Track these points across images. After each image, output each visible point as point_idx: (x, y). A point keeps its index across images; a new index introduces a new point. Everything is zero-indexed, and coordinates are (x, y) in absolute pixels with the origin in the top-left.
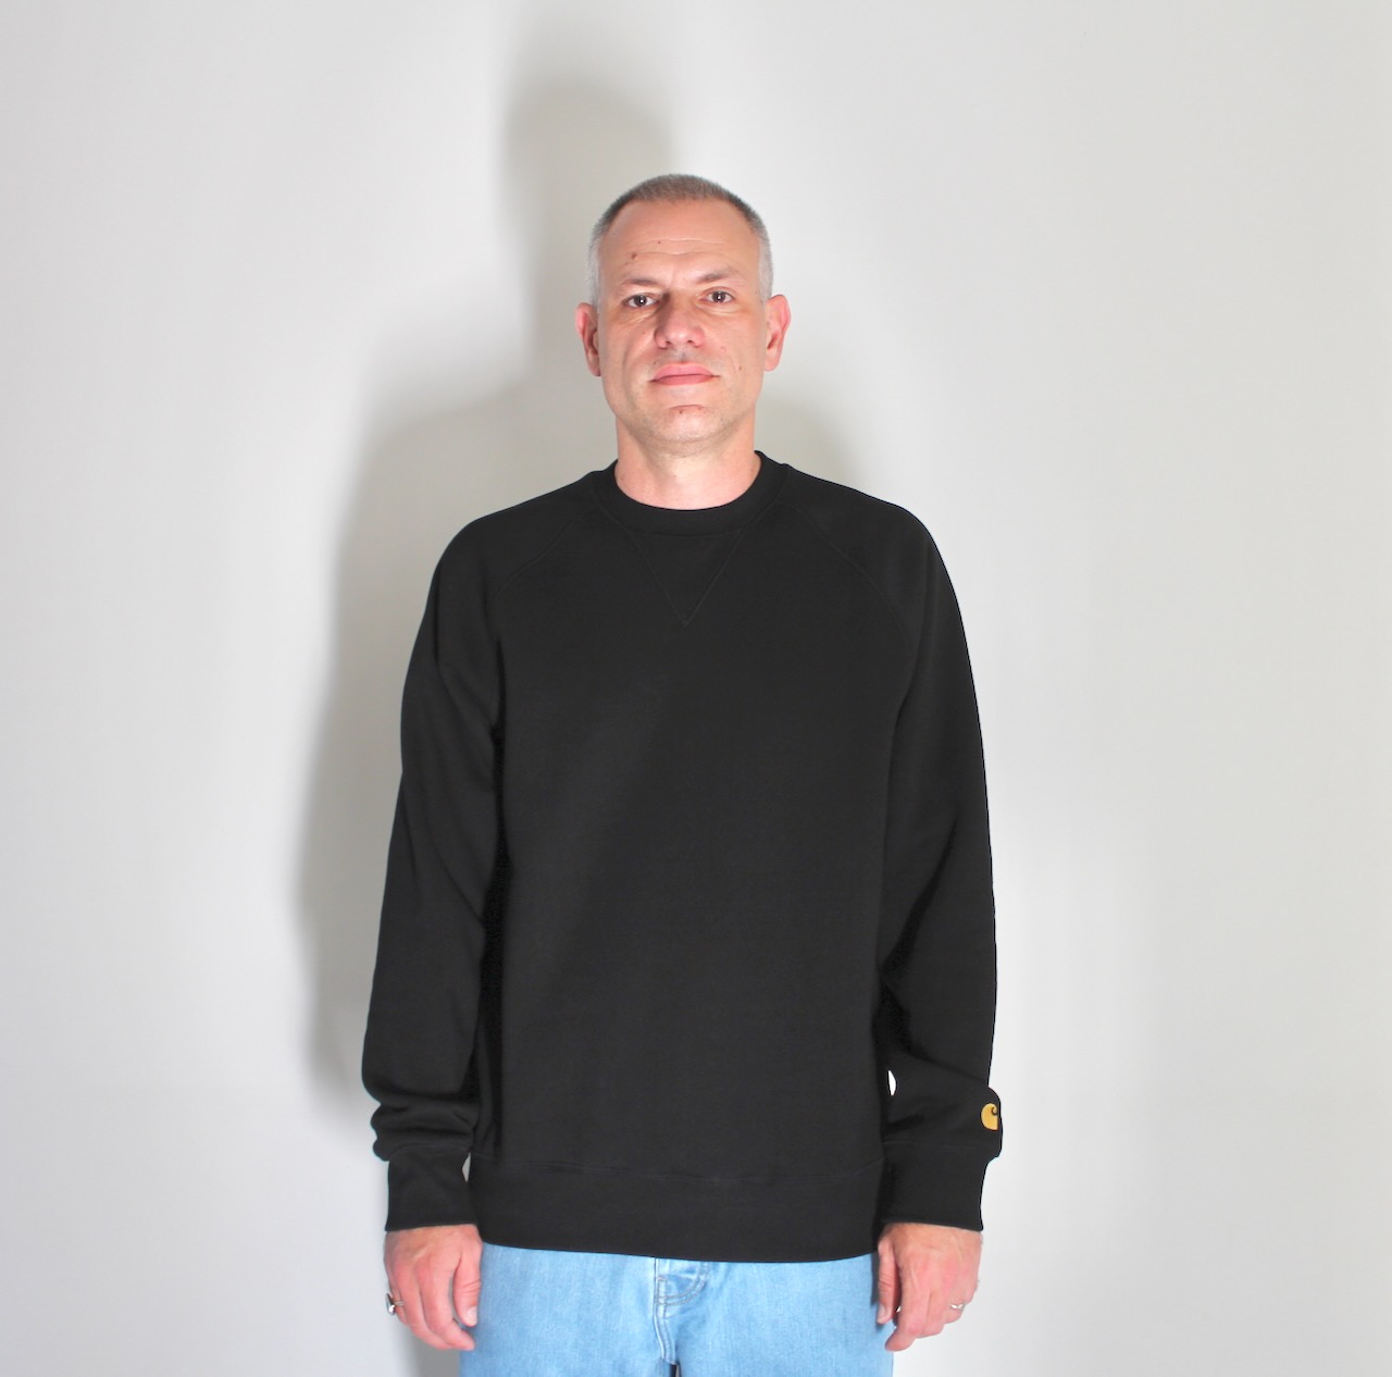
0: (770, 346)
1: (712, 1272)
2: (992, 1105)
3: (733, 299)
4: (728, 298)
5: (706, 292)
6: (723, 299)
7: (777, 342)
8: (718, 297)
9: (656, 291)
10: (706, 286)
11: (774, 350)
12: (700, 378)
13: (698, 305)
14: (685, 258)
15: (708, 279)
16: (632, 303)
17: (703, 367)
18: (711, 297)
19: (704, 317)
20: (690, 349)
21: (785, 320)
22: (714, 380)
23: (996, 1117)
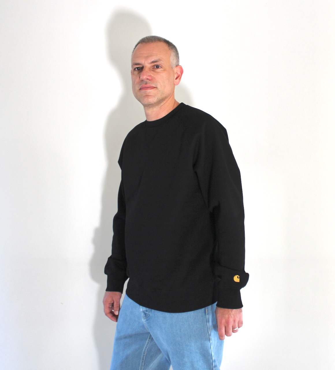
0: (176, 79)
1: (151, 312)
2: (237, 276)
3: (161, 67)
4: (160, 67)
5: (154, 66)
6: (158, 68)
7: (179, 78)
8: (158, 67)
9: (141, 66)
10: (153, 64)
11: (178, 80)
12: (150, 88)
13: (151, 69)
14: (147, 57)
15: (153, 62)
16: (136, 69)
17: (151, 85)
18: (155, 67)
19: (152, 72)
20: (148, 81)
21: (182, 72)
22: (155, 88)
23: (239, 279)
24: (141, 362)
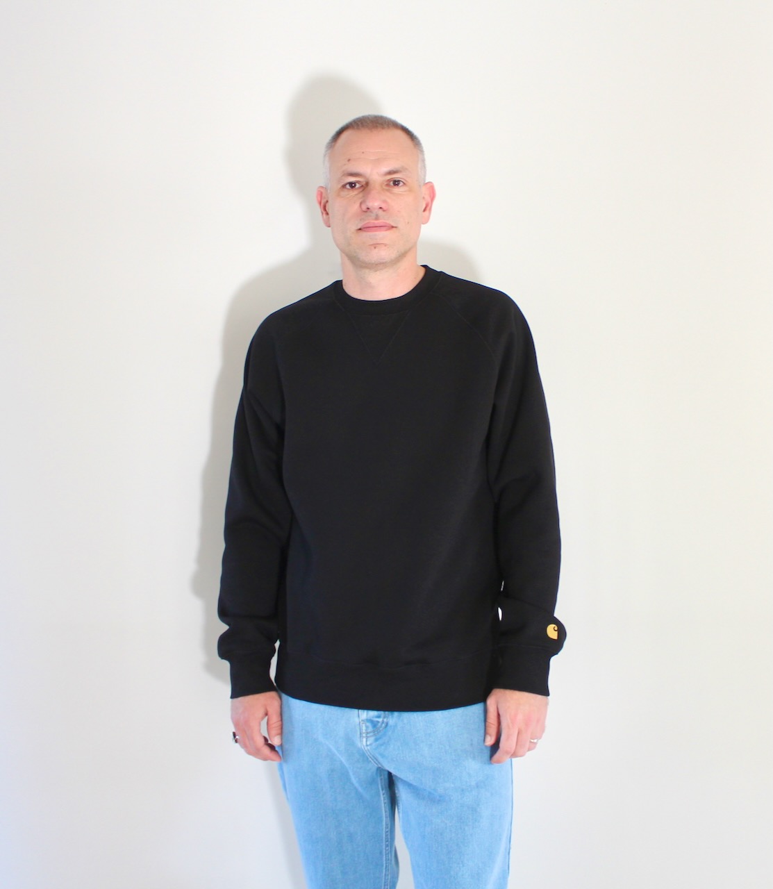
0: (425, 210)
1: (390, 717)
2: (554, 625)
3: (404, 184)
4: (401, 184)
5: (389, 180)
6: (397, 185)
7: (428, 209)
8: (396, 183)
9: (361, 179)
10: (389, 177)
11: (427, 212)
12: (385, 228)
13: (384, 187)
14: (378, 161)
15: (390, 173)
16: (348, 186)
17: (388, 222)
18: (392, 183)
19: (388, 194)
20: (380, 212)
21: (433, 196)
22: (394, 229)
23: (557, 632)
24: (384, 847)
